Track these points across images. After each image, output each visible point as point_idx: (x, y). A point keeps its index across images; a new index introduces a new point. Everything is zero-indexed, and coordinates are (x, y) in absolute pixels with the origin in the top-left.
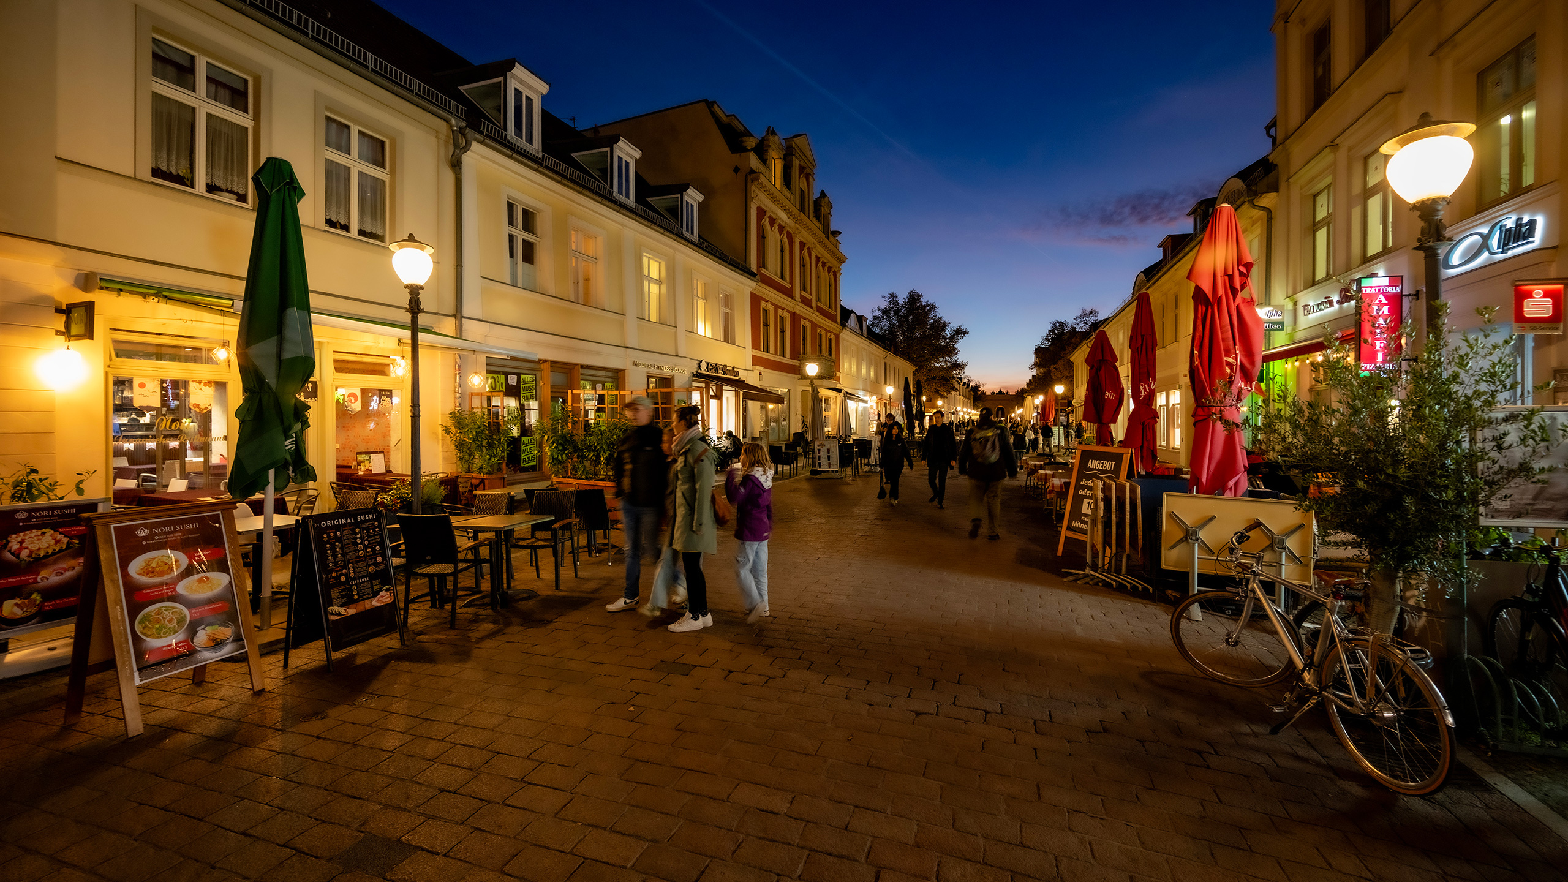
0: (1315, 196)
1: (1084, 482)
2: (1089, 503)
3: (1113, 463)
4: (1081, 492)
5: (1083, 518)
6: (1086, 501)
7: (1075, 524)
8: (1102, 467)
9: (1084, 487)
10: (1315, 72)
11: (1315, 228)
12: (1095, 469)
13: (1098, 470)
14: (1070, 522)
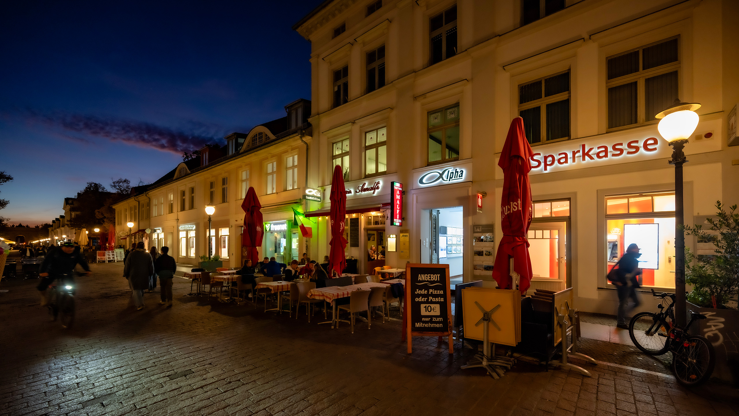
0: (333, 144)
1: (418, 292)
2: (426, 307)
3: (439, 275)
4: (417, 300)
5: (423, 319)
6: (423, 306)
7: (418, 325)
8: (430, 279)
9: (419, 296)
10: (334, 89)
11: (333, 158)
12: (425, 281)
13: (428, 281)
14: (413, 325)
